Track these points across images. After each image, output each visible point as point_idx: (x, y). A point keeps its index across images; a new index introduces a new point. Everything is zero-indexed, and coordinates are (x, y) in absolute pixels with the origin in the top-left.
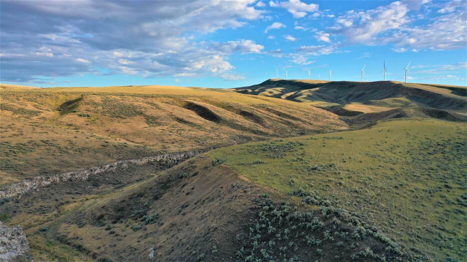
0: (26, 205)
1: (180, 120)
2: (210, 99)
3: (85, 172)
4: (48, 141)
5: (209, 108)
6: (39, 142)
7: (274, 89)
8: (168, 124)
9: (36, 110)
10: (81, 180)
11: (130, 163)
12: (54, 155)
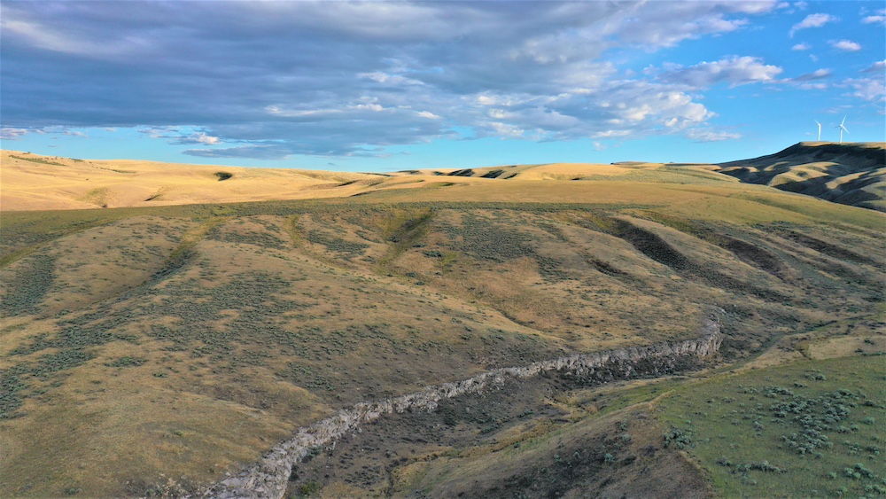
0: (342, 462)
1: (603, 267)
2: (665, 212)
3: (433, 395)
4: (376, 327)
5: (662, 236)
6: (363, 329)
7: (810, 165)
8: (580, 275)
9: (360, 241)
10: (426, 411)
11: (508, 373)
12: (385, 358)
